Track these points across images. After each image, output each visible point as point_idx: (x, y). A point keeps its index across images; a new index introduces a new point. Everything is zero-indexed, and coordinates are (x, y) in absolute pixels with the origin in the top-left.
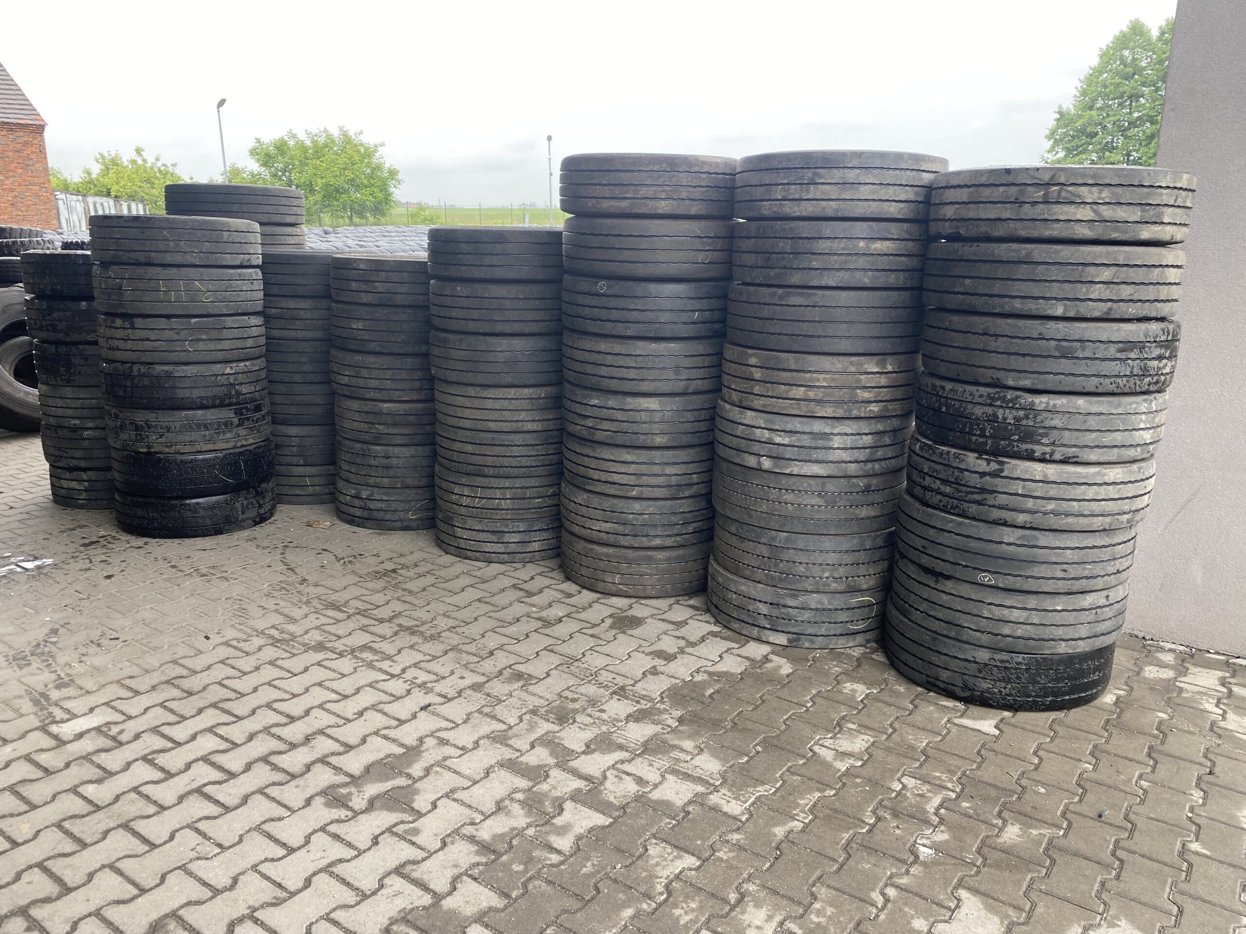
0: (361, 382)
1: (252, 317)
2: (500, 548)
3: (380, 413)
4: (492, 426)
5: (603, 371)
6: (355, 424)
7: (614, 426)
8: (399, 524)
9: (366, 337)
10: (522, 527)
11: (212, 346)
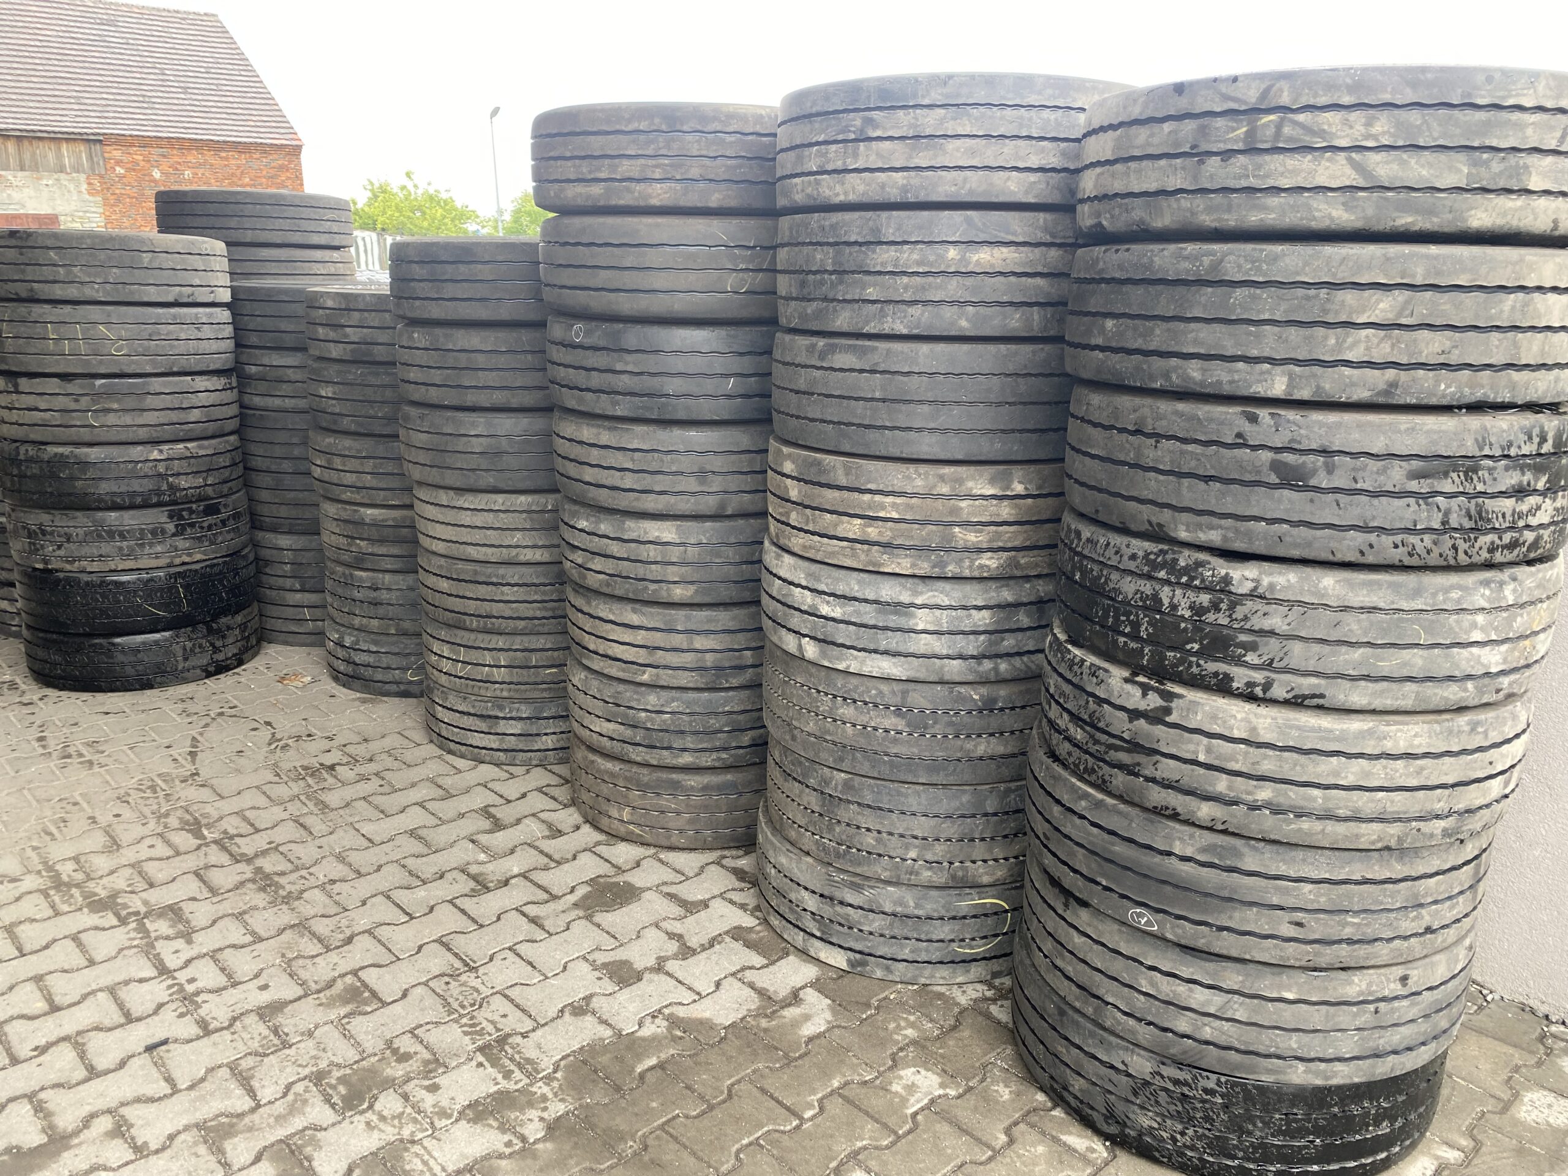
0: (334, 476)
1: (198, 378)
2: (492, 742)
3: (360, 523)
4: (473, 552)
5: (589, 474)
6: (333, 537)
7: (609, 566)
8: (394, 688)
9: (338, 410)
10: (525, 711)
11: (128, 419)
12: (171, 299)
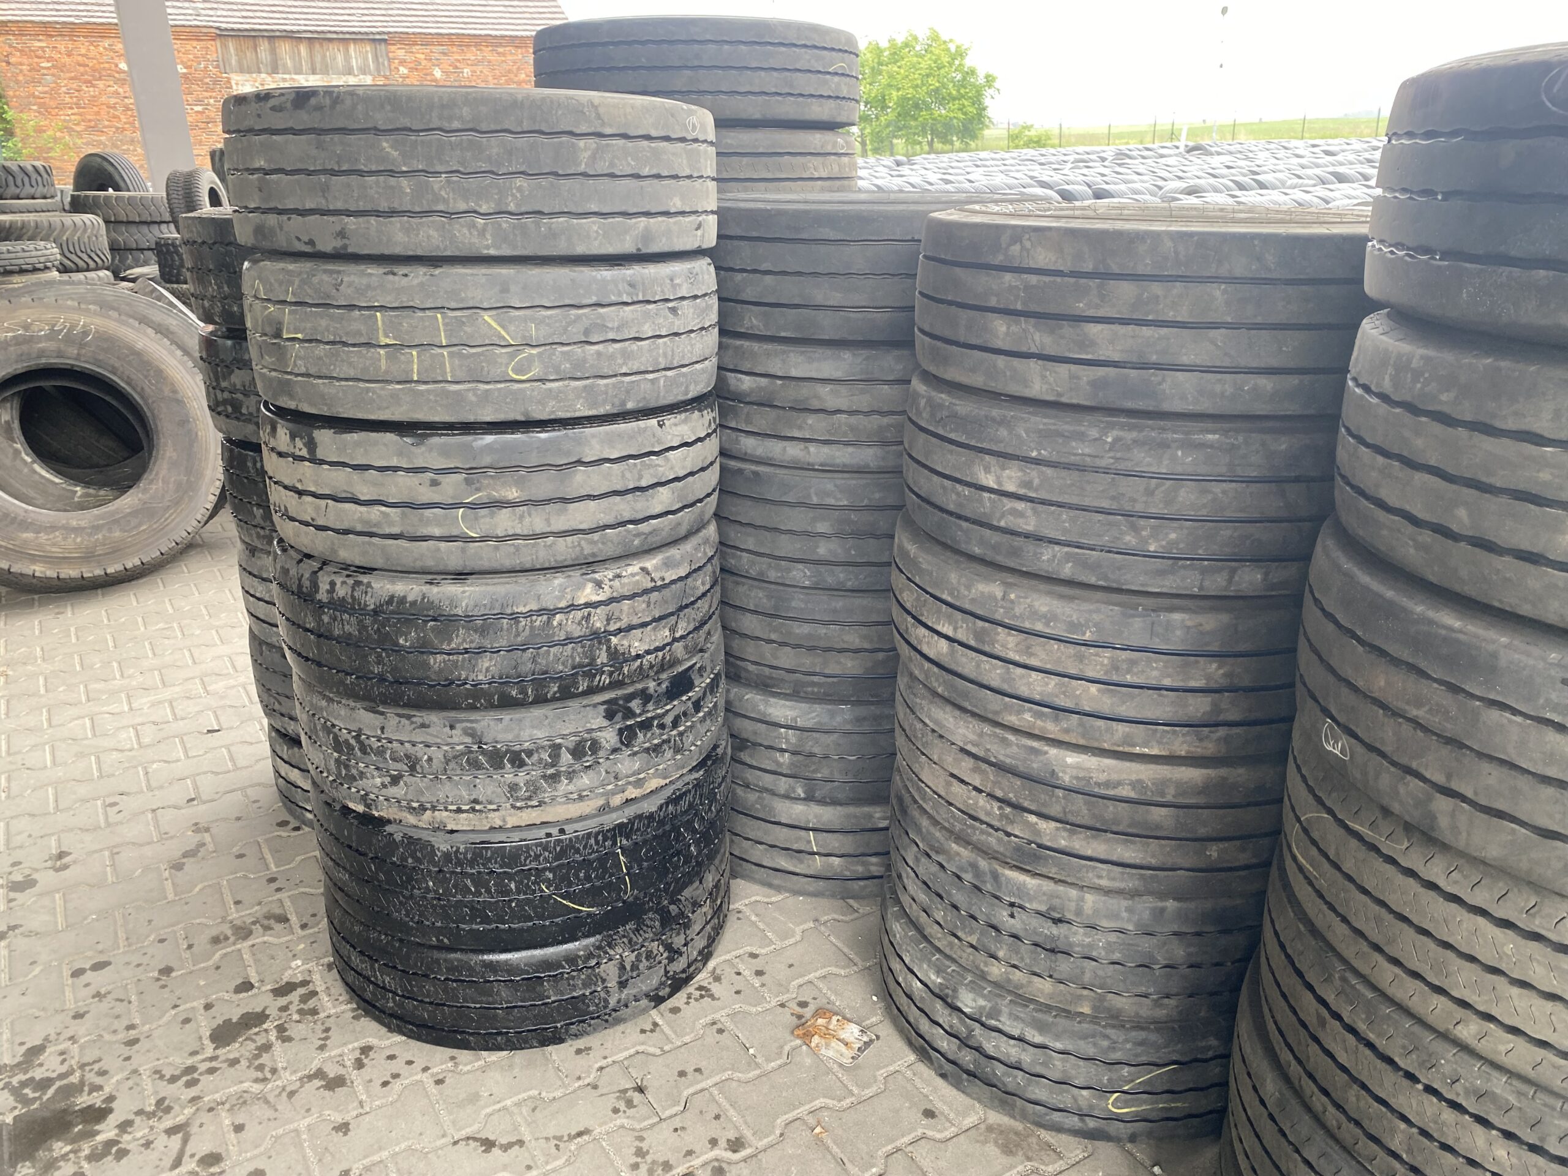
1: (670, 420)
6: (959, 790)
8: (1074, 1121)
9: (1029, 524)
11: (536, 521)
12: (627, 246)
